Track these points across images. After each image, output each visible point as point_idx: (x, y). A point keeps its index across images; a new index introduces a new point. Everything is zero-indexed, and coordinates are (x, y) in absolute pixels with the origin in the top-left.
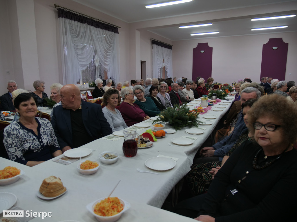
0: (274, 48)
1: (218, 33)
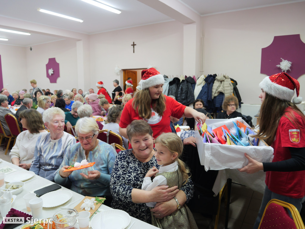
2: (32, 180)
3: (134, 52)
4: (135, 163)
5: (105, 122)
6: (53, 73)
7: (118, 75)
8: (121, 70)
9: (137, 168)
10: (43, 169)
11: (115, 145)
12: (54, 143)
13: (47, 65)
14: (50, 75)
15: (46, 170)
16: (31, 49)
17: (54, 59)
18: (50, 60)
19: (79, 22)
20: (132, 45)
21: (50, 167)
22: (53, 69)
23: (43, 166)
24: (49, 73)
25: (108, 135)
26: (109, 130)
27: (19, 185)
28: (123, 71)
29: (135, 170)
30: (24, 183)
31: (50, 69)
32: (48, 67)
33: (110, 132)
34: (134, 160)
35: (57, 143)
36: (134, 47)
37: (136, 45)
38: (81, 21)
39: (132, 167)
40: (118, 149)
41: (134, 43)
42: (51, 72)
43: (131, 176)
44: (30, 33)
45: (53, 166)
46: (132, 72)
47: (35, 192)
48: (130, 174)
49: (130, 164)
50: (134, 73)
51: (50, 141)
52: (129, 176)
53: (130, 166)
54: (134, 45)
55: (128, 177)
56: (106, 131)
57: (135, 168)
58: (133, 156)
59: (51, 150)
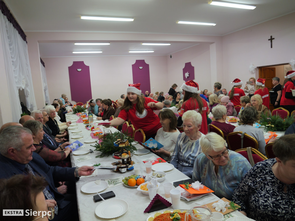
0: (141, 68)
1: (101, 52)
2: (172, 172)
3: (272, 47)
4: (274, 185)
5: (238, 123)
6: (188, 76)
7: (252, 73)
8: (256, 67)
9: (276, 193)
10: (181, 164)
11: (251, 149)
12: (192, 143)
13: (183, 69)
14: (186, 78)
15: (183, 166)
16: (171, 57)
17: (190, 63)
18: (186, 64)
19: (213, 26)
20: (269, 40)
21: (187, 165)
22: (188, 73)
23: (181, 162)
24: (185, 76)
25: (242, 137)
26: (243, 132)
27: (162, 174)
28: (259, 69)
29: (273, 195)
30: (166, 173)
31: (186, 72)
32: (185, 71)
33: (244, 135)
34: (272, 181)
35: (195, 144)
36: (271, 42)
37: (274, 39)
38: (214, 25)
39: (269, 190)
40: (255, 153)
41: (271, 37)
42: (187, 75)
43: (268, 201)
44: (170, 44)
45: (189, 164)
46: (269, 69)
47: (174, 183)
48: (267, 198)
49: (267, 186)
50: (271, 69)
51: (189, 141)
52: (266, 201)
53: (266, 189)
54: (271, 39)
55: (264, 202)
56: (241, 133)
57: (273, 192)
58: (271, 174)
59: (189, 149)
